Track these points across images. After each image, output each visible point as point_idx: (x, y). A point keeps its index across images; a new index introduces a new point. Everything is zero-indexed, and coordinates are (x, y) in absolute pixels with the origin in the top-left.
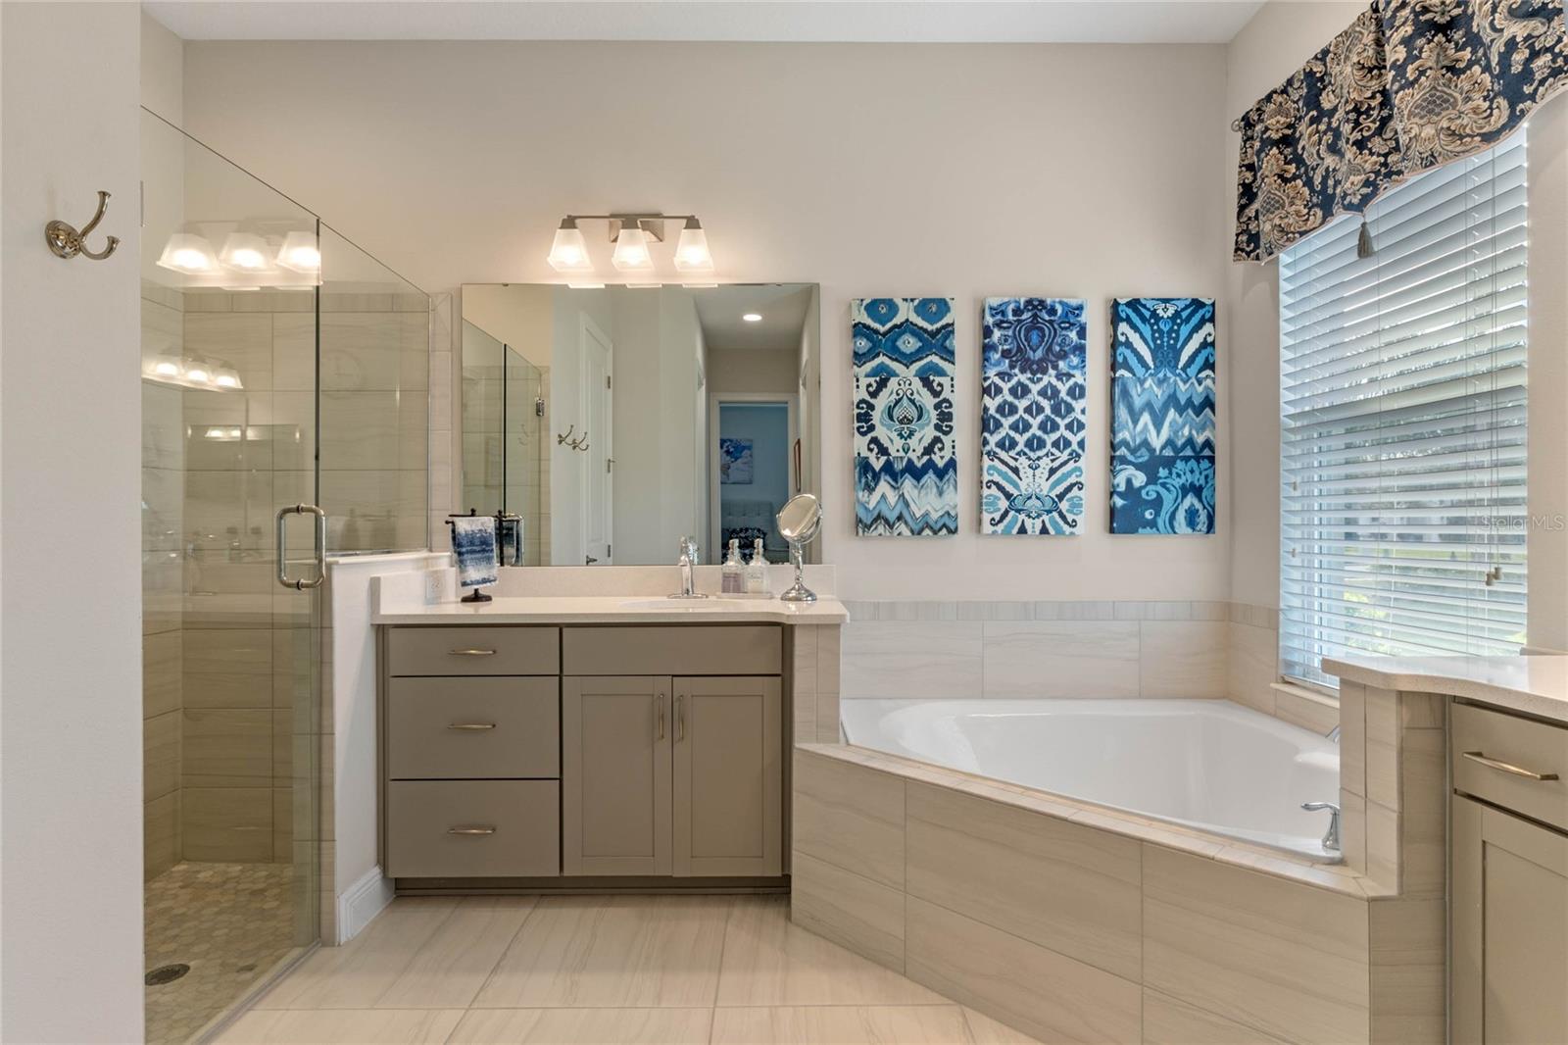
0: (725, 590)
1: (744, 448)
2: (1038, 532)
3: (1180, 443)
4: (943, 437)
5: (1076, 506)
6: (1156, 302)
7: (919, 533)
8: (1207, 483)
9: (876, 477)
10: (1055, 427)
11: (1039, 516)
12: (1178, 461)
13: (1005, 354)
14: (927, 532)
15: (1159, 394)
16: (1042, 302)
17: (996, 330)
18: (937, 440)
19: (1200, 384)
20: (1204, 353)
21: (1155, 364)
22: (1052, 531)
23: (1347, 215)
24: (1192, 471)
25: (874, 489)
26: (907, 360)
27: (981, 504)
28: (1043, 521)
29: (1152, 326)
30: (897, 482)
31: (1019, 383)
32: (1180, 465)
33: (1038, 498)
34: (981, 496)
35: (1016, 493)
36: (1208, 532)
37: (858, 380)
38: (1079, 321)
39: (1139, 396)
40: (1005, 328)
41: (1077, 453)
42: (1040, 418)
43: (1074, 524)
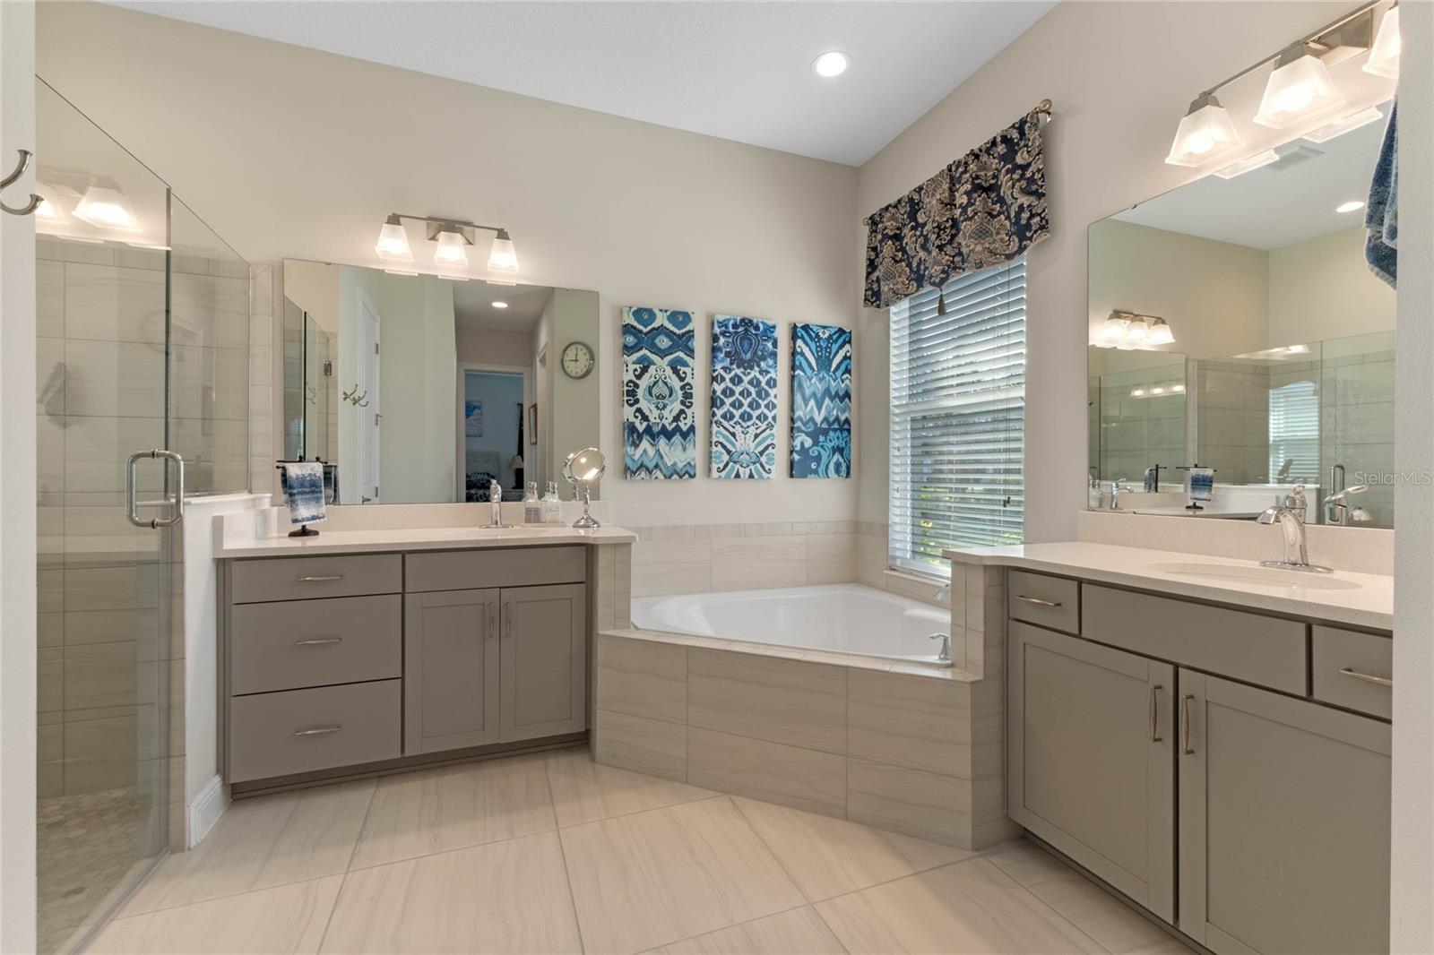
0: (528, 521)
1: (475, 408)
2: (747, 476)
3: (831, 420)
4: (686, 410)
5: (771, 459)
6: (818, 328)
7: (670, 478)
8: (846, 445)
9: (640, 437)
10: (758, 406)
11: (748, 466)
12: (830, 431)
13: (728, 354)
14: (675, 476)
15: (820, 387)
16: (751, 321)
17: (721, 338)
18: (682, 412)
19: (843, 382)
20: (846, 363)
21: (817, 368)
22: (756, 476)
23: (932, 288)
24: (838, 438)
25: (638, 446)
26: (662, 353)
27: (711, 457)
28: (750, 470)
29: (816, 342)
30: (654, 441)
31: (736, 375)
32: (831, 434)
33: (747, 454)
34: (711, 452)
35: (733, 450)
36: (847, 477)
37: (627, 366)
38: (773, 336)
39: (808, 388)
40: (727, 337)
41: (771, 424)
42: (749, 399)
43: (769, 472)
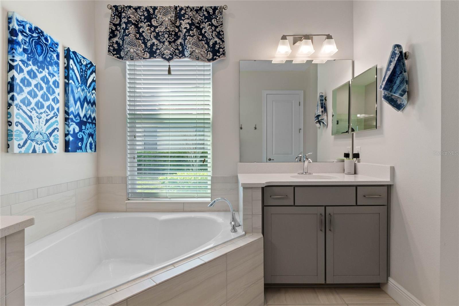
2: (41, 152)
5: (56, 139)
6: (82, 57)
8: (94, 133)
10: (48, 99)
11: (41, 143)
12: (87, 123)
13: (25, 50)
15: (82, 95)
16: (42, 32)
17: (20, 34)
20: (93, 84)
21: (81, 82)
22: (47, 151)
23: (162, 60)
27: (10, 136)
28: (43, 146)
29: (80, 66)
31: (32, 70)
32: (88, 125)
33: (41, 134)
34: (10, 131)
35: (31, 130)
36: (95, 152)
38: (57, 51)
39: (77, 94)
40: (25, 36)
41: (56, 114)
42: (42, 92)
43: (55, 148)
